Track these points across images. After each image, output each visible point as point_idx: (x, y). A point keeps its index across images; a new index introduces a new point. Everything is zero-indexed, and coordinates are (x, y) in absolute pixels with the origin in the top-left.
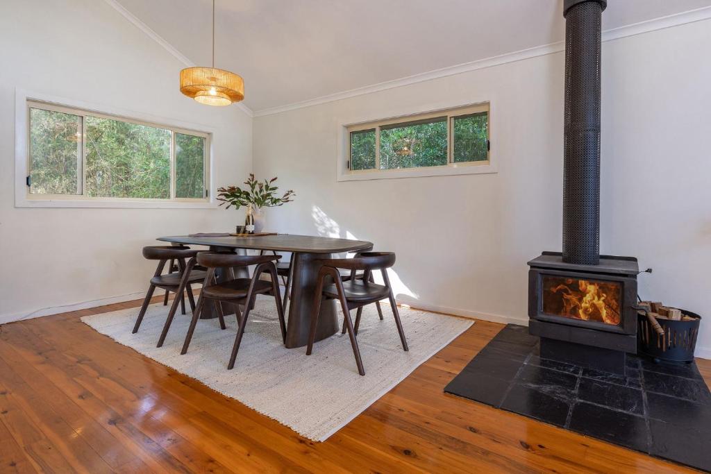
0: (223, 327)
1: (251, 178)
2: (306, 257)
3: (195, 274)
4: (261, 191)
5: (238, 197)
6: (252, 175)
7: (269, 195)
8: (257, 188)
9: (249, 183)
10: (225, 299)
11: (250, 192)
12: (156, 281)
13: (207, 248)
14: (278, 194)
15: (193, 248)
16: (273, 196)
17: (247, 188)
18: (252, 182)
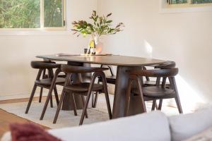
0: (76, 114)
1: (94, 13)
2: (124, 69)
3: (59, 80)
4: (101, 23)
5: (85, 28)
6: (95, 12)
7: (107, 26)
8: (98, 21)
9: (93, 18)
10: (76, 92)
11: (93, 24)
12: (37, 82)
13: (66, 63)
14: (113, 26)
15: (57, 63)
16: (109, 27)
17: (91, 22)
18: (95, 17)
